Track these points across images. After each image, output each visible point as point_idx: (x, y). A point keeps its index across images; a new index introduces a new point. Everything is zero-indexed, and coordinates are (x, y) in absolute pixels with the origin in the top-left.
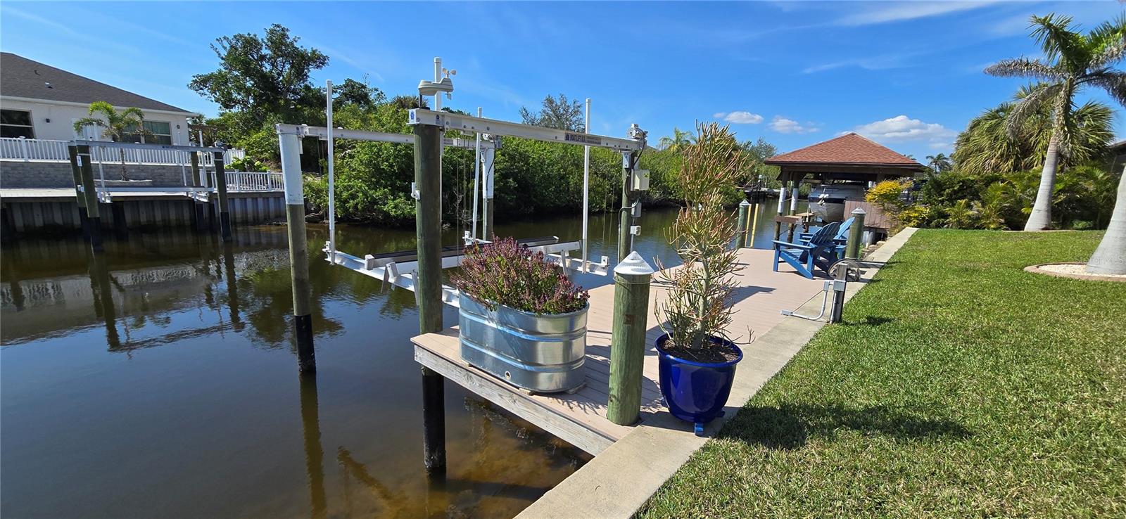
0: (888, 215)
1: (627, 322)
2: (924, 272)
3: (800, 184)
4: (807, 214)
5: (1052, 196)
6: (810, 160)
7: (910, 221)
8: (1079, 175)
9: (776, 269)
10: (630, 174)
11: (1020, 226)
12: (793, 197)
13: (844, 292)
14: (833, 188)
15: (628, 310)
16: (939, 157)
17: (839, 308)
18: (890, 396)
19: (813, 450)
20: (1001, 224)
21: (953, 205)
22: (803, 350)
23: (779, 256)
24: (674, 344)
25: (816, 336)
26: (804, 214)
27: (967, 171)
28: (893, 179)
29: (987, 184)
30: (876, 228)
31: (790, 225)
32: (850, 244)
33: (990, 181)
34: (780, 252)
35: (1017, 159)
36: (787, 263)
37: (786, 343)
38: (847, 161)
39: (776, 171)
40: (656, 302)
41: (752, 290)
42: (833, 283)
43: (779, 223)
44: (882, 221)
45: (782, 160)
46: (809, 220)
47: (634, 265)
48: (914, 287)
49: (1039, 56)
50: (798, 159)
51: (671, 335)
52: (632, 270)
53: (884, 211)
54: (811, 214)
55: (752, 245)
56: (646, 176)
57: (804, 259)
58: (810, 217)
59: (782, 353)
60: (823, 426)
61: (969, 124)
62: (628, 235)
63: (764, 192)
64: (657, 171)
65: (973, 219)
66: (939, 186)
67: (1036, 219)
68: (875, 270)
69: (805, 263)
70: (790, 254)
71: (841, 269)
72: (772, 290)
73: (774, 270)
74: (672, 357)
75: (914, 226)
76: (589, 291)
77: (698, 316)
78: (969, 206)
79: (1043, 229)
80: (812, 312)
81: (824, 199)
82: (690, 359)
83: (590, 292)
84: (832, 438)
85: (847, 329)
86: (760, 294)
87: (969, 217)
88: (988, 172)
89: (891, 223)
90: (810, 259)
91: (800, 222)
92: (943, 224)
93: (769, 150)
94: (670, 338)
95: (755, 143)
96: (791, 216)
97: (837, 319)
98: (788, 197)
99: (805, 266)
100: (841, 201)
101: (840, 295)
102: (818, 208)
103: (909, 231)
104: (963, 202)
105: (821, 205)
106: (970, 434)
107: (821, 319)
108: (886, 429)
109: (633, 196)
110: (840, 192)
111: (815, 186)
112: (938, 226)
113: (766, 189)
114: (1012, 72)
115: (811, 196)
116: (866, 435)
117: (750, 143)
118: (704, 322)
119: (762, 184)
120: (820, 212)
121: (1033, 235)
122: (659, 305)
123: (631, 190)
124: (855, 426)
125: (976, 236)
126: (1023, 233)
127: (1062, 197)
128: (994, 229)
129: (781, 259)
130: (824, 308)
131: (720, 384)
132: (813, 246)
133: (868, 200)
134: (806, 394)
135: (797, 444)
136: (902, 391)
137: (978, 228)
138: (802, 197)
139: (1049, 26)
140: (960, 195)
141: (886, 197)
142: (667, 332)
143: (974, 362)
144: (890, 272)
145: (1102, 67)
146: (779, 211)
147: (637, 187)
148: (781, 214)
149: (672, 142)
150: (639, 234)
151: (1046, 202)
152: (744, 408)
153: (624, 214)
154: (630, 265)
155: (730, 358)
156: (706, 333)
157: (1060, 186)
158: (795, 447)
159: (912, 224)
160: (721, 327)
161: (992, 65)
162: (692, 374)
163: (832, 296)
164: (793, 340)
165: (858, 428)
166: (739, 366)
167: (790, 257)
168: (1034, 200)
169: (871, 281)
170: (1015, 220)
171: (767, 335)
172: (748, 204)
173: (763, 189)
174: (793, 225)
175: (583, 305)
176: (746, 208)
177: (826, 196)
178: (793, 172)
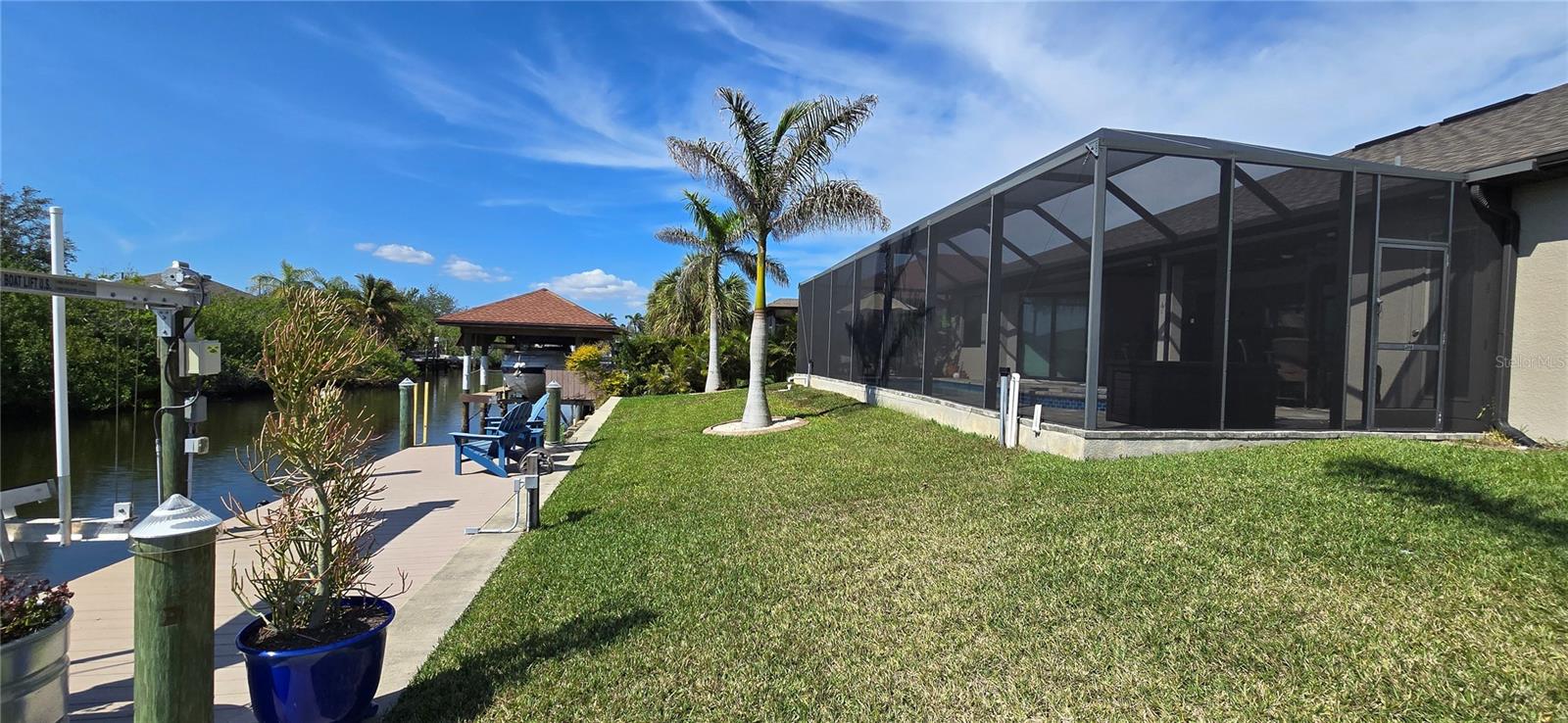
0: (591, 384)
1: (167, 621)
2: (624, 447)
3: (489, 351)
4: (503, 389)
5: (719, 359)
6: (498, 320)
7: (613, 390)
8: (734, 338)
9: (459, 471)
10: (176, 347)
11: (702, 389)
12: (482, 367)
13: (538, 489)
14: (530, 353)
15: (168, 599)
16: (637, 316)
17: (535, 510)
18: (587, 602)
19: (502, 706)
20: (688, 387)
21: (649, 370)
22: (493, 576)
23: (462, 453)
24: (276, 630)
25: (510, 552)
26: (499, 390)
27: (656, 334)
28: (591, 344)
29: (673, 348)
30: (582, 401)
31: (482, 405)
32: (549, 425)
33: (676, 343)
34: (462, 447)
35: (693, 323)
36: (472, 462)
37: (469, 574)
38: (541, 322)
39: (455, 333)
40: (234, 571)
41: (425, 509)
42: (523, 480)
43: (467, 405)
44: (586, 391)
45: (461, 318)
46: (506, 397)
47: (175, 517)
48: (615, 467)
49: (691, 227)
50: (481, 318)
51: (269, 617)
52: (173, 527)
53: (587, 380)
54: (507, 389)
55: (425, 442)
56: (213, 351)
57: (493, 453)
58: (507, 392)
59: (464, 589)
60: (515, 668)
61: (654, 285)
62: (180, 457)
63: (445, 360)
64: (250, 331)
65: (667, 384)
66: (634, 350)
67: (712, 383)
68: (578, 453)
69: (497, 457)
70: (476, 448)
71: (532, 461)
72: (453, 502)
73: (456, 474)
74: (271, 654)
75: (617, 395)
76: (69, 584)
77: (316, 574)
78: (662, 371)
79: (718, 390)
80: (506, 521)
81: (520, 369)
82: (306, 645)
83: (71, 586)
84: (525, 680)
85: (546, 533)
86: (436, 513)
87: (663, 382)
88: (673, 336)
89: (596, 394)
90: (501, 452)
91: (494, 400)
92: (643, 391)
93: (446, 302)
94: (268, 622)
95: (424, 292)
96: (481, 394)
97: (535, 523)
98: (475, 367)
99: (496, 461)
100: (540, 371)
101: (534, 494)
102: (515, 380)
103: (614, 401)
104: (656, 366)
105: (518, 376)
106: (655, 617)
107: (517, 529)
108: (580, 645)
109: (184, 387)
110: (538, 360)
111: (508, 352)
112: (640, 393)
113: (447, 356)
114: (676, 240)
115: (504, 365)
116: (561, 659)
117: (416, 291)
118: (326, 581)
119: (440, 350)
120: (517, 385)
121: (711, 396)
122: (240, 573)
123: (181, 375)
124: (550, 653)
125: (669, 401)
126: (704, 396)
127: (726, 359)
128: (684, 393)
129: (464, 457)
130: (518, 514)
131: (363, 667)
132: (503, 434)
133: (568, 368)
134: (494, 635)
135: (482, 707)
136: (599, 592)
137: (672, 392)
138: (494, 366)
139: (696, 203)
140: (653, 359)
141: (587, 364)
142: (261, 614)
143: (660, 541)
144: (593, 452)
145: (734, 245)
146: (465, 387)
147: (194, 368)
148: (468, 391)
149: (278, 284)
150: (206, 451)
151: (716, 364)
152: (409, 687)
153: (167, 420)
154: (168, 520)
155: (373, 623)
156: (335, 595)
157: (723, 349)
158: (479, 712)
159: (615, 393)
160: (356, 581)
161: (661, 229)
162: (313, 669)
163: (524, 494)
164: (481, 566)
165: (552, 655)
166: (390, 629)
167: (476, 452)
168: (708, 363)
169: (574, 467)
170: (698, 385)
171: (446, 568)
172: (413, 384)
173: (443, 357)
174: (486, 405)
175: (57, 613)
176: (410, 390)
177: (522, 365)
178: (478, 334)
